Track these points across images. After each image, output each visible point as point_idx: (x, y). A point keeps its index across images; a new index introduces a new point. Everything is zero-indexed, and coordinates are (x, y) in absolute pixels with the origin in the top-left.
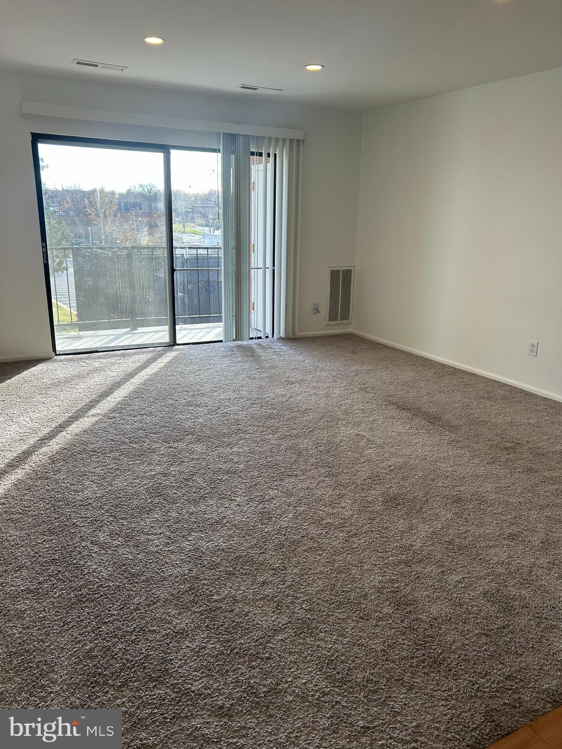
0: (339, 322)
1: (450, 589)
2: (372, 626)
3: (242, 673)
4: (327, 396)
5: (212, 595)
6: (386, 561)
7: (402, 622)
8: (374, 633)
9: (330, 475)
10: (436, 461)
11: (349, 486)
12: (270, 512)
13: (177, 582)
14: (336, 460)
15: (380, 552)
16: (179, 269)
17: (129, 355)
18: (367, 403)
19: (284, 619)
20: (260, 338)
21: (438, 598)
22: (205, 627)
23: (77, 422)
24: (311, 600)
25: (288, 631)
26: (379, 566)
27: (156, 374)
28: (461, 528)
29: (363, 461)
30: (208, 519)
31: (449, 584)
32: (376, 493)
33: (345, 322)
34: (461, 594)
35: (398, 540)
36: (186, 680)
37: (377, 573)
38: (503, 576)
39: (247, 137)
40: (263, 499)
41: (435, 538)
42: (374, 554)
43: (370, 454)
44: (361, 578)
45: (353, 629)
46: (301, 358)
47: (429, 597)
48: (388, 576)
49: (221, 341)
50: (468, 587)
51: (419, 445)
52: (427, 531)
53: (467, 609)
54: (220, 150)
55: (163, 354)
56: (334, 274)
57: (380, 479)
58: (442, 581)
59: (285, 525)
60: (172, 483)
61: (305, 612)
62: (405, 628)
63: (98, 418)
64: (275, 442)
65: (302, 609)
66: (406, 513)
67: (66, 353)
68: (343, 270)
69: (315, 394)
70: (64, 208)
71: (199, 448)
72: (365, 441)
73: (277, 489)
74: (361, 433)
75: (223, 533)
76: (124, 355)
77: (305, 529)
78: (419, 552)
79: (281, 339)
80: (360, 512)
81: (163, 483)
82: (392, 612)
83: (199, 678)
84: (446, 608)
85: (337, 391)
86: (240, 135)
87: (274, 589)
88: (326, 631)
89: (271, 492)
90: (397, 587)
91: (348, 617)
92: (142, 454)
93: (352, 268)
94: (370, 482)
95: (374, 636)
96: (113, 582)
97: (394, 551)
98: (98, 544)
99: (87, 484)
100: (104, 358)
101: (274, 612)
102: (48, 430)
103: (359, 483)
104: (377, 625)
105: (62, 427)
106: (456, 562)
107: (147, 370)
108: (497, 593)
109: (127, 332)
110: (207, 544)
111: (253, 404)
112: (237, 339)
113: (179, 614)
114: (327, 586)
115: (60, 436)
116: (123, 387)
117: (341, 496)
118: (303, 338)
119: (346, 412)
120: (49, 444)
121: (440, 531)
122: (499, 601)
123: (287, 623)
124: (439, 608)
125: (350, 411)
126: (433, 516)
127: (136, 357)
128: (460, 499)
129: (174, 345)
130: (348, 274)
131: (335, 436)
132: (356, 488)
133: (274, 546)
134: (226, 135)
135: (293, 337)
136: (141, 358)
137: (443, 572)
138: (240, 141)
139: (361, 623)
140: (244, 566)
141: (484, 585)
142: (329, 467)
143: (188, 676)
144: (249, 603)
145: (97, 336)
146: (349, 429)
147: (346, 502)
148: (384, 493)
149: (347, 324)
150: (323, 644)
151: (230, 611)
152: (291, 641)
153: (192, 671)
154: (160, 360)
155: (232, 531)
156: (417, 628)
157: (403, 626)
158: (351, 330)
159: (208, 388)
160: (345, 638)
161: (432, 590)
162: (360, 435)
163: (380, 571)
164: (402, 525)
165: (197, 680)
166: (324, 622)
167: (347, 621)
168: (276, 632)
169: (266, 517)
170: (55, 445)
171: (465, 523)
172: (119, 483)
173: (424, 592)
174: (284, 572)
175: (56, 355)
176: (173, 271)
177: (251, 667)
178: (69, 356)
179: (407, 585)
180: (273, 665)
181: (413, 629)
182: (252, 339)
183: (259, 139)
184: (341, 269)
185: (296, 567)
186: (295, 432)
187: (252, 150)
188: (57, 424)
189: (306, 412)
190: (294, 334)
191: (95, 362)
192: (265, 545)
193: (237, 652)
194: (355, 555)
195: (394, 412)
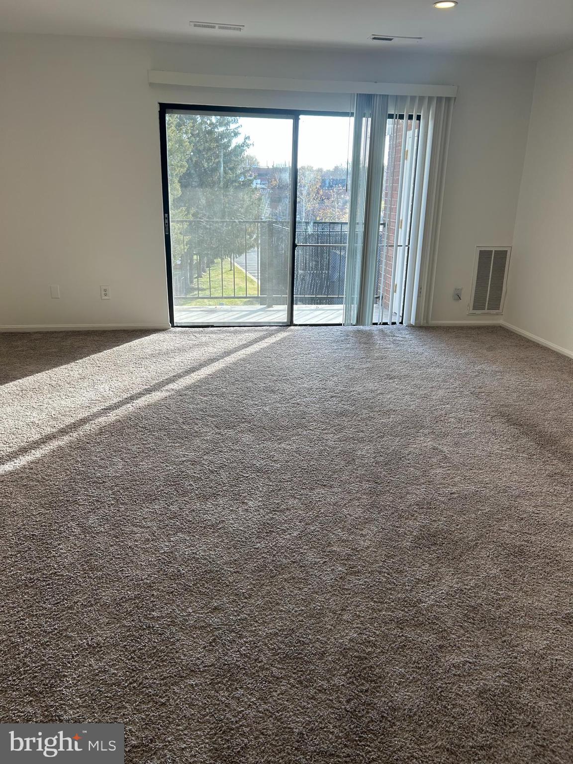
0: (486, 311)
1: (438, 673)
2: (308, 696)
3: (124, 715)
4: (425, 397)
5: (153, 611)
6: (375, 615)
7: (348, 701)
8: (303, 708)
9: (371, 493)
10: (519, 496)
11: (387, 510)
12: (274, 525)
13: (128, 586)
14: (389, 476)
15: (375, 602)
16: (301, 244)
17: (240, 332)
18: (471, 411)
19: (210, 660)
20: (386, 324)
21: (415, 680)
22: (122, 647)
23: (148, 396)
24: (254, 643)
25: (205, 676)
26: (362, 619)
27: (253, 355)
28: (501, 593)
29: (422, 481)
30: (205, 521)
31: (440, 666)
32: (414, 525)
33: (495, 312)
34: (449, 683)
35: (407, 590)
36: (64, 704)
37: (354, 628)
38: (525, 674)
39: (385, 97)
40: (277, 508)
41: (456, 598)
42: (366, 602)
43: (436, 475)
44: (331, 629)
45: (282, 694)
46: (420, 350)
47: (403, 676)
48: (366, 635)
49: (340, 325)
50: (464, 676)
51: (507, 473)
52: (451, 587)
53: (445, 707)
54: (353, 113)
55: (273, 334)
56: (484, 256)
57: (430, 508)
58: (432, 659)
59: (282, 542)
60: (195, 473)
61: (238, 657)
62: (346, 710)
63: (170, 394)
64: (330, 443)
65: (238, 651)
66: (438, 557)
67: (183, 325)
68: (495, 251)
69: (411, 394)
70: (272, 185)
71: (247, 438)
72: (440, 457)
73: (300, 499)
74: (440, 447)
75: (210, 540)
76: (235, 332)
77: (302, 553)
78: (425, 612)
79: (410, 326)
80: (380, 545)
81: (186, 472)
82: (343, 685)
83: (78, 706)
84: (417, 698)
85: (441, 392)
86: (377, 95)
87: (222, 619)
88: (248, 688)
89: (291, 502)
90: (369, 654)
91: (287, 677)
92: (185, 437)
93: (508, 249)
94: (415, 509)
95: (302, 711)
96: (69, 572)
97: (392, 604)
98: (82, 527)
99: (116, 460)
100: (215, 333)
101: (204, 648)
102: (116, 400)
103: (401, 508)
104: (313, 698)
105: (132, 398)
106: (468, 637)
107: (247, 349)
108: (501, 695)
109: (262, 308)
110: (186, 550)
111: (332, 397)
112: (358, 323)
113: (107, 623)
114: (284, 630)
115: (124, 407)
116: (213, 364)
117: (368, 521)
118: (437, 327)
119: (437, 420)
120: (108, 414)
121: (470, 589)
122: (498, 709)
123: (210, 666)
124: (408, 696)
125: (442, 419)
126: (471, 568)
127: (247, 334)
128: (521, 552)
129: (290, 326)
130: (502, 256)
131: (406, 446)
132: (393, 513)
133: (255, 567)
134: (360, 96)
135: (425, 325)
136: (252, 335)
137: (441, 647)
138: (377, 102)
139: (296, 689)
140: (207, 583)
141: (490, 679)
142: (376, 483)
143: (69, 700)
144: (185, 630)
145: (232, 311)
146: (429, 439)
147: (371, 530)
148: (424, 527)
149: (497, 314)
150: (234, 704)
151: (160, 634)
152: (201, 689)
153: (77, 696)
154: (266, 340)
155: (220, 540)
156: (363, 716)
157: (345, 708)
158: (501, 321)
159: (298, 373)
160: (265, 703)
161: (412, 668)
162: (437, 449)
163: (359, 625)
164: (423, 571)
165: (74, 709)
166: (252, 676)
167: (281, 682)
168: (193, 673)
169: (267, 529)
170: (112, 417)
171: (510, 587)
172: (145, 465)
173: (401, 668)
174: (246, 600)
175: (173, 326)
176: (294, 246)
177: (138, 710)
178: (185, 328)
179: (384, 652)
180: (163, 714)
181: (356, 715)
182: (376, 324)
183: (399, 99)
184: (493, 249)
185: (264, 598)
186: (361, 435)
187: (391, 112)
188: (129, 395)
189: (388, 413)
190: (427, 322)
191: (204, 336)
192: (245, 563)
193: (134, 687)
194: (341, 597)
195: (499, 426)
